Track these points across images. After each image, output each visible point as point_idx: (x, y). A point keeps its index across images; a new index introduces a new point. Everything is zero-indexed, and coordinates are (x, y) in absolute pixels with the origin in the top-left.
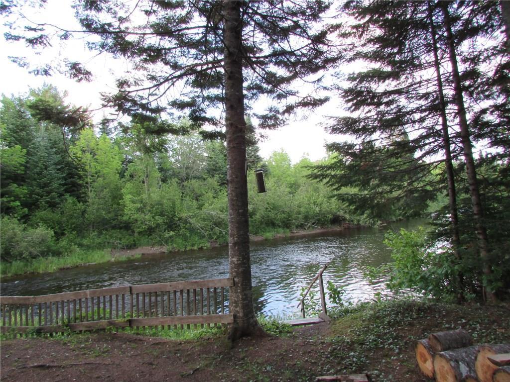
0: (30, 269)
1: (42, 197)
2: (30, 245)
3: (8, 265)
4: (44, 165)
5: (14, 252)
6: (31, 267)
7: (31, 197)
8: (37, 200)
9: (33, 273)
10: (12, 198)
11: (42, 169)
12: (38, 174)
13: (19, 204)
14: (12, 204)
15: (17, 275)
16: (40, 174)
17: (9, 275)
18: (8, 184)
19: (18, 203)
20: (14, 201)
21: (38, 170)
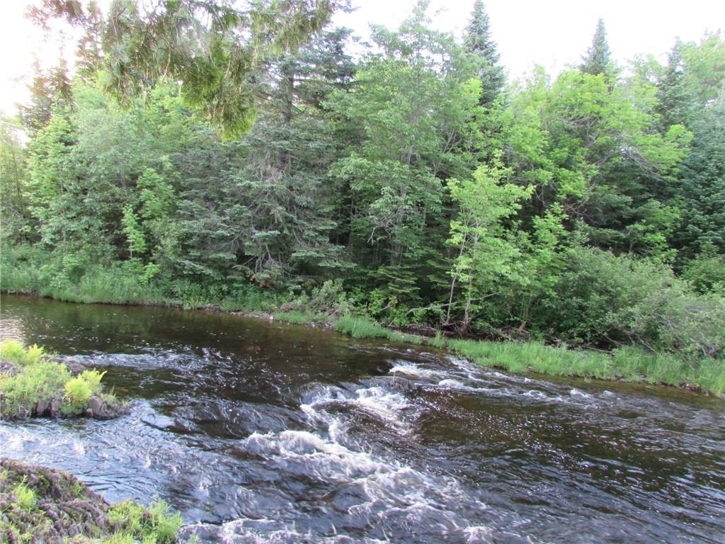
0: (692, 380)
1: (705, 230)
2: (704, 328)
3: (649, 357)
4: (717, 167)
5: (666, 334)
6: (697, 377)
7: (683, 228)
8: (696, 236)
9: (698, 390)
10: (651, 226)
11: (712, 175)
12: (704, 185)
13: (663, 238)
14: (649, 237)
15: (666, 385)
16: (707, 184)
17: (651, 380)
18: (645, 201)
19: (660, 237)
20: (653, 232)
21: (703, 177)
